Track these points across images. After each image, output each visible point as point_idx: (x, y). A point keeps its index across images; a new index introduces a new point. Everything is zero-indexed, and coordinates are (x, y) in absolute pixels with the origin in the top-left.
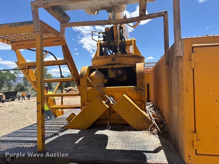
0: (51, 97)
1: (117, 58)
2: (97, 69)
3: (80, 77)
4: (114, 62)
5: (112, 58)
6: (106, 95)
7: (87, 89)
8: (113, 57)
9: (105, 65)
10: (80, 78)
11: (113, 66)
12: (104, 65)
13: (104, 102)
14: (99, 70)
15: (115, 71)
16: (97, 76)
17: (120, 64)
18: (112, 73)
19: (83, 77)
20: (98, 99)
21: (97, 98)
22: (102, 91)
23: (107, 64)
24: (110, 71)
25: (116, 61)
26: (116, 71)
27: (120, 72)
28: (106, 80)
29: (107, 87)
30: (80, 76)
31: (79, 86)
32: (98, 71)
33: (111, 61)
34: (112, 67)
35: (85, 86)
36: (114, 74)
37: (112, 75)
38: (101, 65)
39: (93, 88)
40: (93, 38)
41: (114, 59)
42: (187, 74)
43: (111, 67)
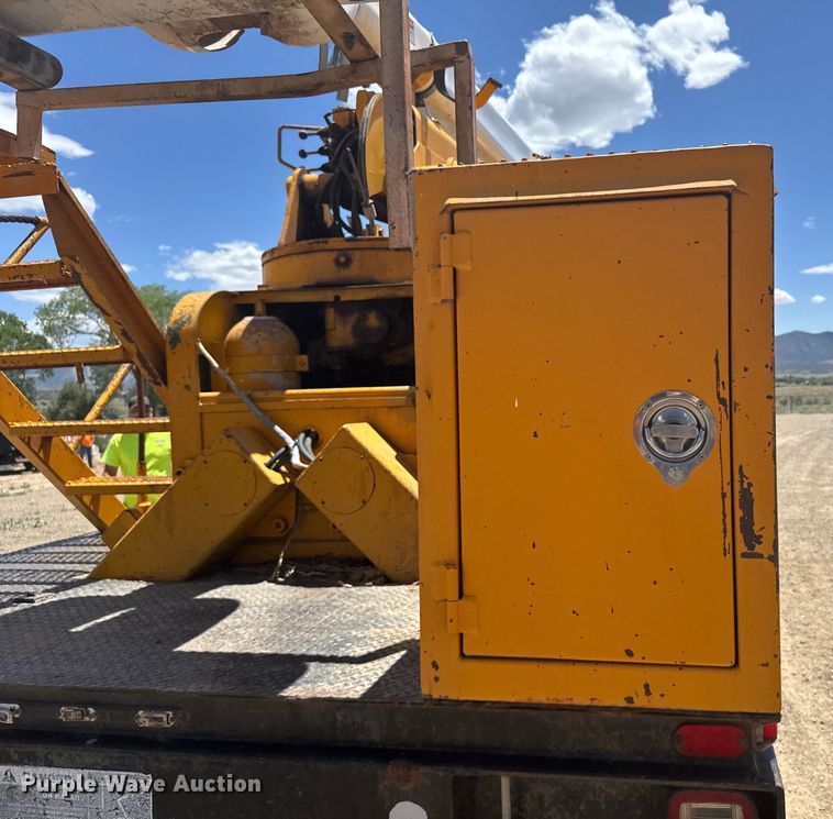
0: (72, 435)
1: (357, 256)
2: (259, 308)
3: (167, 344)
4: (344, 274)
5: (334, 255)
6: (277, 428)
7: (198, 398)
8: (339, 250)
9: (306, 288)
10: (168, 347)
11: (339, 293)
12: (301, 284)
13: (260, 460)
14: (271, 309)
15: (353, 319)
16: (255, 337)
17: (370, 282)
18: (339, 328)
19: (179, 341)
20: (233, 442)
21: (226, 439)
22: (261, 410)
23: (312, 283)
24: (330, 314)
25: (354, 271)
26: (356, 315)
27: (373, 320)
28: (305, 358)
29: (289, 392)
30: (168, 340)
31: (163, 386)
32: (269, 314)
33: (333, 267)
34: (337, 298)
35: (187, 387)
36: (349, 329)
37: (340, 333)
38: (290, 286)
39: (229, 396)
40: (284, 159)
41: (342, 259)
42: (431, 326)
43: (328, 296)
